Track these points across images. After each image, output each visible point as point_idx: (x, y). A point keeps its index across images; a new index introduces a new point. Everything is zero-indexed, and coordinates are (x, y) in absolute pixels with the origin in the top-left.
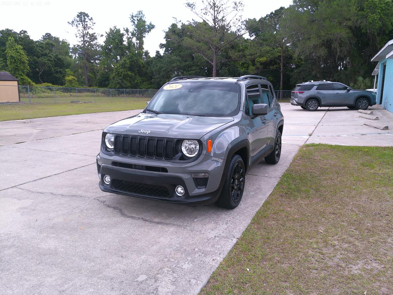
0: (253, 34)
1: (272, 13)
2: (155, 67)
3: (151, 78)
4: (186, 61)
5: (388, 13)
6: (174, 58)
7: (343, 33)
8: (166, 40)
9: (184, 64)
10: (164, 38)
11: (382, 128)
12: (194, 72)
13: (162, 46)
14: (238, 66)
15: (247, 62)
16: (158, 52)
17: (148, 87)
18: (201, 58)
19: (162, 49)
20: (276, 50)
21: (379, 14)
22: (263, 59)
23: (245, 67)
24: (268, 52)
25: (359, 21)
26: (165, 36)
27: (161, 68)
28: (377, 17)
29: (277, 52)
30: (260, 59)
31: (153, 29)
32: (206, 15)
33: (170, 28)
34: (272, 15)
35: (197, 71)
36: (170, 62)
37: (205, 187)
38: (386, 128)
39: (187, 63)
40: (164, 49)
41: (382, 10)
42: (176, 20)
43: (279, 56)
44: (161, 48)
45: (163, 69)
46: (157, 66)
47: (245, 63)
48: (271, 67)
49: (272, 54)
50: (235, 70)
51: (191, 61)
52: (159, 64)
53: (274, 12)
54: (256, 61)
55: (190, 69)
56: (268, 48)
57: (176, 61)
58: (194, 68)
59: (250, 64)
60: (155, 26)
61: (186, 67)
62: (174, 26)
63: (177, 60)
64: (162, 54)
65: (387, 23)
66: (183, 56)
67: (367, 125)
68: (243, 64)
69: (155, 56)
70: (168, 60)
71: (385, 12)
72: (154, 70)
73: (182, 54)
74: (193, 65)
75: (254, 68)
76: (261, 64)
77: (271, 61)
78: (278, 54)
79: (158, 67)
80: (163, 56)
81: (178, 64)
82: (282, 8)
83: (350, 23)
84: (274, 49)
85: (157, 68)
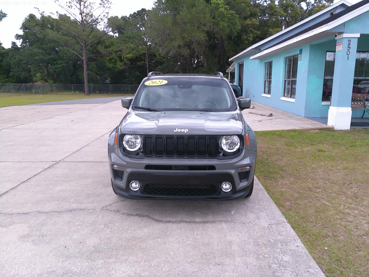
0: (116, 31)
1: (135, 13)
2: (13, 59)
3: (9, 71)
4: (50, 54)
5: (233, 22)
6: (36, 50)
7: (202, 37)
8: (24, 31)
9: (49, 57)
10: (20, 29)
11: (268, 115)
12: (61, 66)
13: (18, 37)
14: (106, 62)
15: (114, 58)
16: (14, 44)
17: (5, 81)
18: (67, 52)
19: (19, 40)
20: (140, 47)
21: (227, 22)
22: (130, 56)
23: (112, 63)
24: (133, 49)
25: (212, 27)
26: (21, 27)
27: (20, 61)
28: (226, 25)
29: (142, 49)
30: (127, 56)
31: (5, 18)
32: (71, 8)
33: (27, 18)
34: (135, 15)
35: (63, 64)
36: (31, 55)
37: (247, 179)
38: (271, 115)
39: (51, 56)
40: (21, 40)
41: (229, 19)
42: (39, 11)
43: (144, 54)
44: (17, 39)
45: (23, 62)
46: (15, 58)
47: (113, 58)
48: (138, 63)
49: (138, 51)
50: (103, 65)
51: (55, 55)
52: (17, 57)
53: (136, 12)
54: (122, 57)
55: (55, 62)
56: (133, 46)
57: (38, 54)
58: (60, 62)
59: (118, 60)
60: (7, 14)
61: (51, 60)
62: (32, 17)
63: (40, 53)
64: (19, 46)
65: (233, 30)
66: (46, 49)
67: (252, 113)
68: (110, 60)
69: (10, 48)
70: (28, 53)
71: (231, 21)
72: (11, 63)
73: (44, 46)
74: (58, 59)
75: (122, 64)
76: (129, 60)
77: (137, 58)
78: (143, 51)
79: (17, 59)
80: (21, 48)
81: (42, 57)
82: (143, 10)
83: (206, 29)
84: (138, 46)
85: (15, 61)
